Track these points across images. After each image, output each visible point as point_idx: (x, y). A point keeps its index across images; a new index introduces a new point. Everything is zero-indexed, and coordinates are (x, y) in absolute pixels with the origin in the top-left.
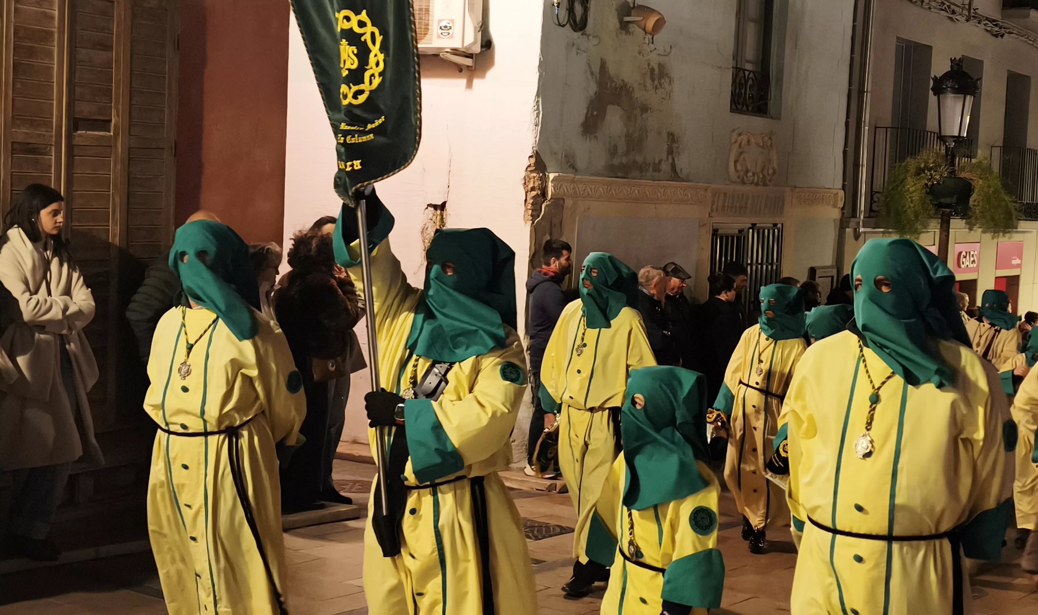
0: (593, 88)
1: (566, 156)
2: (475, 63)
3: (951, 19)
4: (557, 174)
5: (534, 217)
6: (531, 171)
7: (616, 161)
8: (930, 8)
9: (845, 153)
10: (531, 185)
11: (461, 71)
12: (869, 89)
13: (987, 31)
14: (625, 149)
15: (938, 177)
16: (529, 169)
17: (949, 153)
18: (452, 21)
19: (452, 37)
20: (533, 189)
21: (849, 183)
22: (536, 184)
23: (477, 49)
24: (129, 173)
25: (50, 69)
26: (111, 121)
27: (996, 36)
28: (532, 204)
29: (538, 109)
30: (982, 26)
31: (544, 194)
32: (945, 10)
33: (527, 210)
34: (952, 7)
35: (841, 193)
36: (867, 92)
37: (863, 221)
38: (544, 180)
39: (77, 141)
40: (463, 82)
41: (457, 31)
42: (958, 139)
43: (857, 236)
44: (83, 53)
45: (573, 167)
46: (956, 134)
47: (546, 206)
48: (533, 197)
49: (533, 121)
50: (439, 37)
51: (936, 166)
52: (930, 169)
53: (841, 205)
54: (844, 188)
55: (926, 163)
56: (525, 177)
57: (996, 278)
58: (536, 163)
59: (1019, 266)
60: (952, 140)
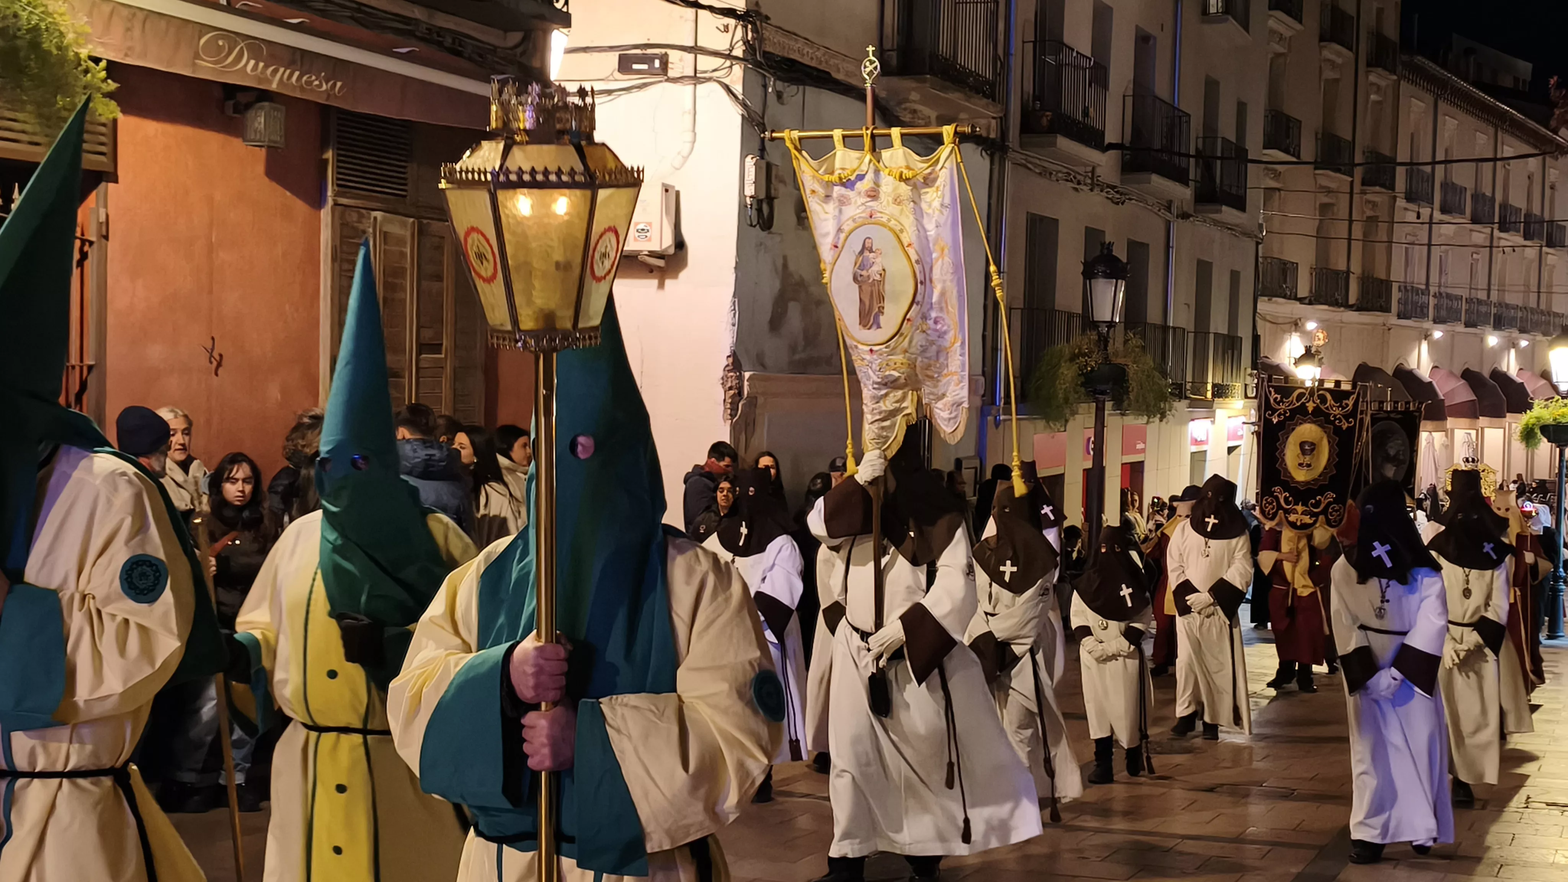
0: (777, 285)
1: (757, 355)
2: (667, 263)
3: (1076, 189)
4: (751, 373)
5: (732, 416)
6: (729, 371)
7: (797, 357)
8: (1057, 180)
9: (984, 337)
10: (729, 385)
11: (651, 271)
12: (1006, 270)
13: (1107, 198)
14: (803, 343)
15: (1093, 363)
16: (727, 369)
17: (1102, 339)
18: (650, 224)
19: (650, 240)
20: (730, 388)
21: (988, 369)
22: (734, 384)
23: (672, 251)
24: (455, 390)
25: (405, 300)
26: (442, 344)
27: (1117, 203)
28: (731, 403)
29: (734, 309)
30: (1104, 194)
31: (740, 393)
32: (1071, 181)
33: (725, 409)
34: (1079, 177)
35: (982, 379)
37: (1002, 408)
38: (740, 378)
39: (422, 365)
40: (655, 282)
41: (654, 233)
42: (1111, 324)
43: (997, 424)
44: (425, 284)
45: (763, 366)
46: (1109, 319)
47: (743, 405)
48: (732, 397)
49: (731, 321)
50: (635, 240)
51: (1090, 352)
52: (1084, 355)
53: (982, 392)
54: (984, 374)
55: (1080, 349)
56: (723, 378)
57: (1122, 464)
58: (733, 363)
59: (1143, 451)
60: (1105, 325)
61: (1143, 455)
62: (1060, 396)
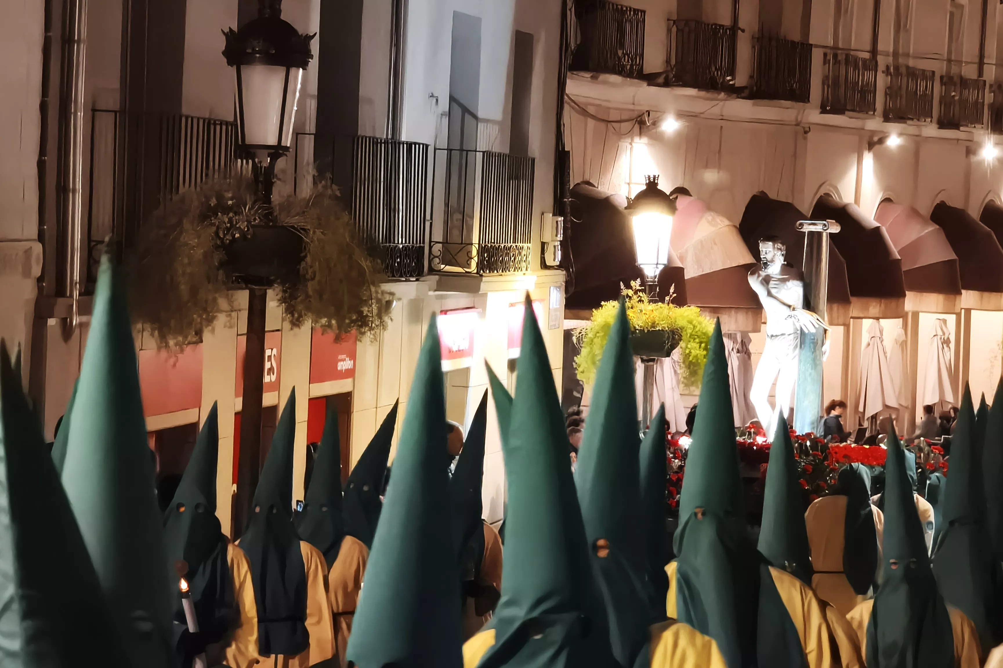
9: (41, 165)
12: (84, 34)
15: (243, 225)
17: (261, 179)
21: (50, 228)
35: (38, 248)
36: (79, 42)
37: (78, 302)
42: (277, 151)
46: (272, 140)
51: (237, 204)
52: (226, 210)
53: (37, 271)
54: (41, 238)
55: (220, 197)
57: (312, 400)
59: (350, 373)
60: (266, 152)
61: (350, 380)
62: (183, 287)
